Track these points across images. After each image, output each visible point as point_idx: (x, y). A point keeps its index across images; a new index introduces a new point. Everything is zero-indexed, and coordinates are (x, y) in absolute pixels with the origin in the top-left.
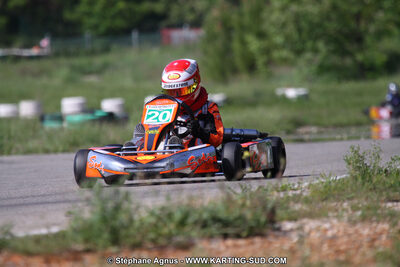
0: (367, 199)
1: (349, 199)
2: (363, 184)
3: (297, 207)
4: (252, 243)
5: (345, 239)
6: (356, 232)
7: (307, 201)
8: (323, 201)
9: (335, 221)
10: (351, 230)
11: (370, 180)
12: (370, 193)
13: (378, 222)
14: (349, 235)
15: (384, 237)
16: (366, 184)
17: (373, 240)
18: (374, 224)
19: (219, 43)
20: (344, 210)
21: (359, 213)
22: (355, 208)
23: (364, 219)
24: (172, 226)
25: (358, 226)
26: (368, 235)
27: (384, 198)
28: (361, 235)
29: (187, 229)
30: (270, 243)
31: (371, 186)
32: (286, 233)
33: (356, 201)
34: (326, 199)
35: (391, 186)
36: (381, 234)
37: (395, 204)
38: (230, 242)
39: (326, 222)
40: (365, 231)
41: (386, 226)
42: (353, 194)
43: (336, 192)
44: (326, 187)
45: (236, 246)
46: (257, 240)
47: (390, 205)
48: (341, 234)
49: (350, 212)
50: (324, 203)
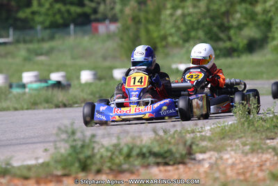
0: (252, 137)
1: (239, 138)
2: (248, 128)
3: (204, 144)
4: (177, 169)
5: (241, 166)
6: (248, 160)
7: (210, 139)
8: (221, 139)
9: (233, 153)
10: (245, 159)
11: (253, 125)
12: (253, 134)
13: (263, 153)
14: (244, 162)
15: (268, 164)
16: (251, 127)
17: (261, 166)
18: (260, 155)
19: (131, 33)
20: (236, 145)
21: (248, 147)
22: (244, 144)
23: (253, 151)
24: (122, 158)
25: (250, 156)
26: (257, 162)
27: (264, 137)
28: (252, 162)
29: (131, 159)
30: (190, 168)
31: (254, 129)
32: (200, 161)
33: (244, 139)
34: (224, 138)
35: (268, 129)
36: (266, 161)
37: (272, 141)
38: (162, 168)
39: (226, 154)
40: (255, 159)
41: (268, 156)
42: (242, 135)
43: (230, 133)
44: (222, 129)
45: (166, 171)
46: (181, 166)
47: (268, 141)
48: (237, 162)
49: (241, 147)
50: (223, 141)
